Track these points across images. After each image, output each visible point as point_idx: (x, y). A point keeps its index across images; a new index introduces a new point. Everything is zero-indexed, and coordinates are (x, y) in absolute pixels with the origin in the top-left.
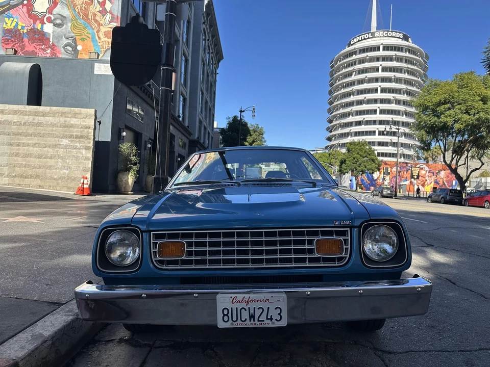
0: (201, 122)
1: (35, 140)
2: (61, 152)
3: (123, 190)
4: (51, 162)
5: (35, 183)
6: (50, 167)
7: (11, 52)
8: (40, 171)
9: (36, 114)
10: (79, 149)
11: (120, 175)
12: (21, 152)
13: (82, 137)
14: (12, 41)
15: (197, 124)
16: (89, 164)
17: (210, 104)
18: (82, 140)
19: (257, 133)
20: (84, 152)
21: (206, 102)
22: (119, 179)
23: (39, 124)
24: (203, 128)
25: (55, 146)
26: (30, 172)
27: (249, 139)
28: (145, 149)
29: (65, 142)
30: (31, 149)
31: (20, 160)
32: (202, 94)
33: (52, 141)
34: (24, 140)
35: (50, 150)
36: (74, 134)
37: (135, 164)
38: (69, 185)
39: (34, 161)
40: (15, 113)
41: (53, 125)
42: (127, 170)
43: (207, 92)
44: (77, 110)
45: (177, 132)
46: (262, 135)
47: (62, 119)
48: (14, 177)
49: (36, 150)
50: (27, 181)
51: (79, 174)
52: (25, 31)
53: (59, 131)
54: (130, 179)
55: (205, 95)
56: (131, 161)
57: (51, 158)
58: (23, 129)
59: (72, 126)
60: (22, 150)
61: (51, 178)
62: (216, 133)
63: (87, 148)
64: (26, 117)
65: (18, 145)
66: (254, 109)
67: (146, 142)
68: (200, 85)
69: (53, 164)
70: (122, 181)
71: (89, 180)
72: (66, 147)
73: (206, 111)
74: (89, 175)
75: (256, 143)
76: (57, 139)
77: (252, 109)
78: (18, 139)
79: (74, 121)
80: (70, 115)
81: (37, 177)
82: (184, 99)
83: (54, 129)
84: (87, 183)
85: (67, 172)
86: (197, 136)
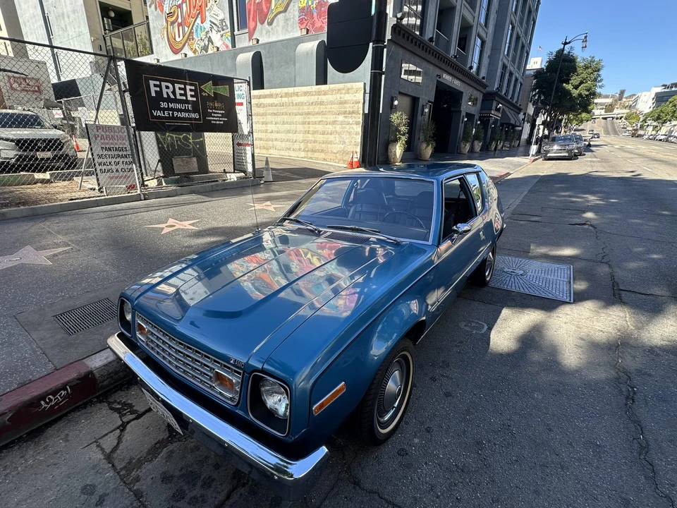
0: (505, 67)
1: (319, 118)
2: (338, 128)
3: (392, 161)
4: (331, 138)
5: (320, 157)
6: (330, 143)
7: (304, 32)
8: (324, 146)
9: (319, 93)
10: (351, 124)
11: (390, 147)
12: (311, 129)
13: (353, 112)
14: (306, 20)
15: (499, 70)
16: (359, 139)
17: (522, 39)
18: (353, 115)
19: (590, 70)
20: (354, 126)
21: (518, 38)
22: (389, 150)
23: (322, 103)
24: (507, 75)
25: (334, 123)
26: (317, 147)
27: (575, 80)
28: (422, 114)
29: (341, 118)
30: (317, 126)
31: (310, 137)
32: (513, 28)
33: (331, 118)
34: (313, 119)
35: (330, 127)
36: (347, 110)
37: (404, 134)
38: (344, 159)
39: (320, 137)
40: (305, 94)
41: (332, 103)
42: (396, 141)
43: (521, 24)
44: (349, 85)
45: (467, 87)
46: (598, 71)
47: (338, 96)
48: (308, 151)
49: (320, 128)
50: (316, 155)
51: (351, 148)
52: (315, 6)
53: (336, 108)
54: (398, 150)
55: (517, 29)
56: (400, 131)
57: (331, 134)
58: (312, 109)
59: (345, 102)
60: (312, 128)
61: (332, 152)
62: (528, 77)
63: (357, 123)
64: (313, 97)
65: (309, 124)
66: (586, 37)
67: (423, 106)
68: (510, 17)
69: (333, 139)
70: (391, 152)
71: (359, 154)
72: (342, 123)
73: (515, 50)
74: (358, 149)
75: (585, 85)
76: (334, 116)
77: (583, 37)
78: (309, 118)
79: (347, 97)
80: (344, 91)
81: (323, 151)
82: (483, 43)
83: (333, 106)
84: (357, 157)
85: (343, 146)
86: (496, 86)
